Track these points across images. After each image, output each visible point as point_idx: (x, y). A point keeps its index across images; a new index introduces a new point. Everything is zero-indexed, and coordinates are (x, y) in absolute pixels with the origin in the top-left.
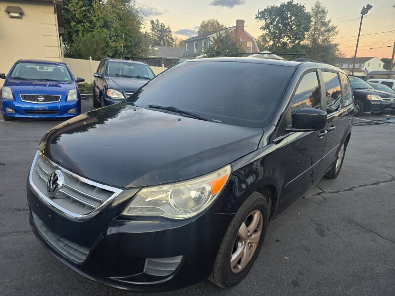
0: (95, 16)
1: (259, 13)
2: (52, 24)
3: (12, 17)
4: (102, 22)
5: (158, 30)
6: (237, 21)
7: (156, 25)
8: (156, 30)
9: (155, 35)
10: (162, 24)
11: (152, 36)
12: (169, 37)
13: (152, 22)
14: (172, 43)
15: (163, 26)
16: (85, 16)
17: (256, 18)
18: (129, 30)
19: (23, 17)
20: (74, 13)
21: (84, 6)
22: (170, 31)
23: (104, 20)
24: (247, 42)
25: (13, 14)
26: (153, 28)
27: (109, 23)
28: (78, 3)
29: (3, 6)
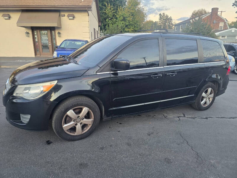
0: (119, 15)
1: (235, 2)
2: (86, 21)
3: (70, 19)
4: (122, 18)
5: (163, 20)
6: (213, 9)
7: (163, 17)
8: (162, 19)
9: (161, 22)
10: (167, 15)
11: (159, 23)
12: (171, 23)
13: (160, 15)
14: (172, 27)
15: (167, 16)
16: (113, 15)
17: (233, 6)
18: (137, 21)
19: (75, 19)
20: (108, 14)
21: (113, 10)
22: (171, 19)
23: (123, 17)
24: (219, 23)
25: (70, 18)
26: (161, 18)
27: (126, 18)
28: (110, 9)
29: (66, 14)
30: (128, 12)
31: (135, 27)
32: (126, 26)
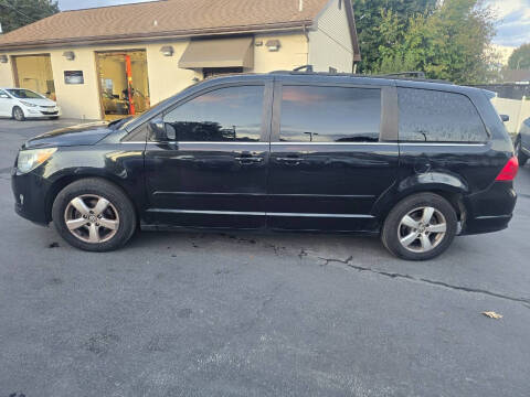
2: (302, 53)
3: (271, 51)
16: (398, 36)
19: (280, 49)
25: (271, 48)
28: (392, 21)
29: (265, 40)
30: (438, 25)
31: (453, 62)
32: (430, 59)
